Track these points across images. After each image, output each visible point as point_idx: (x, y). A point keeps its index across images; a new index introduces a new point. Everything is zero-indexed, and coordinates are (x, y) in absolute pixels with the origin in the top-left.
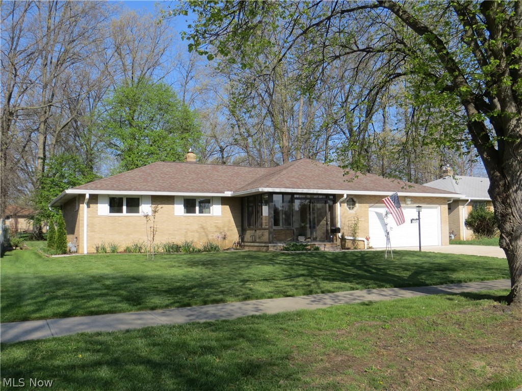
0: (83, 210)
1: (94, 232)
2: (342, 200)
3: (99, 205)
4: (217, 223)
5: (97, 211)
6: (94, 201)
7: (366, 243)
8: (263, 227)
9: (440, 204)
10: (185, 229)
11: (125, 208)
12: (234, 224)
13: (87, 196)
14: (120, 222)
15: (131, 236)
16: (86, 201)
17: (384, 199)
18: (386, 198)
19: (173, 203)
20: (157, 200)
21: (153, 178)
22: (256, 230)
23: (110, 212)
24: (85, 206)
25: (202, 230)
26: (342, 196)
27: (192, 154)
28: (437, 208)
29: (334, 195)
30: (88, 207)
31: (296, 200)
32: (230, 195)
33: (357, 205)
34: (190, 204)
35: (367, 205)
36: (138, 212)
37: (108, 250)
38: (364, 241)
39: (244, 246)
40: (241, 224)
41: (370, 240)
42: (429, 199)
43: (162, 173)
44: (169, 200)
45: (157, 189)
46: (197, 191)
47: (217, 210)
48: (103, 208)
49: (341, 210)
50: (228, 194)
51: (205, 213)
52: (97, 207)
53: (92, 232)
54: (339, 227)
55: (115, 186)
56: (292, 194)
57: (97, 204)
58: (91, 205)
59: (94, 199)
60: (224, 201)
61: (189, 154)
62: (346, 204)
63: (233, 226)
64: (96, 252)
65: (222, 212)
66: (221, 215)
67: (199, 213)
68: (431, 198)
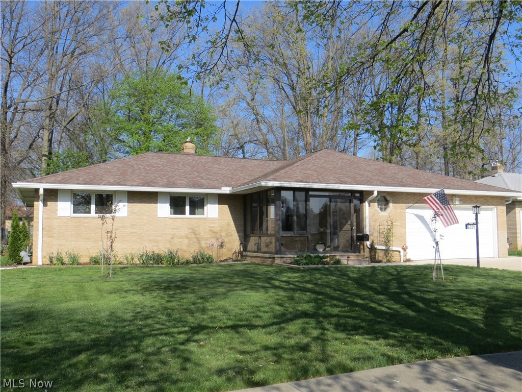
0: (38, 210)
1: (53, 237)
2: (371, 198)
3: (59, 203)
4: (213, 227)
5: (57, 210)
6: (52, 197)
7: (402, 254)
8: (269, 232)
9: (497, 205)
10: (171, 235)
11: (93, 207)
12: (235, 229)
13: (41, 192)
14: (86, 225)
16: (41, 198)
17: (426, 198)
18: (429, 197)
19: (156, 202)
20: (134, 197)
21: (135, 170)
22: (260, 237)
23: (74, 212)
24: (40, 204)
25: (194, 236)
26: (371, 193)
27: (191, 144)
28: (492, 210)
29: (361, 192)
30: (45, 205)
31: (311, 199)
32: (228, 192)
33: (391, 205)
34: (178, 203)
35: (404, 205)
36: (110, 212)
37: (66, 260)
38: (399, 252)
39: (246, 256)
40: (243, 229)
41: (407, 250)
42: (482, 199)
43: (148, 165)
44: (151, 197)
45: (135, 183)
46: (186, 187)
47: (212, 210)
48: (65, 208)
49: (369, 211)
50: (226, 190)
51: (198, 215)
52: (57, 206)
53: (50, 237)
54: (368, 233)
55: (81, 179)
56: (307, 190)
57: (57, 201)
58: (49, 203)
59: (52, 195)
60: (222, 199)
61: (187, 144)
62: (376, 204)
63: (234, 231)
64: (49, 263)
65: (219, 213)
66: (217, 217)
67: (190, 214)
68: (485, 198)
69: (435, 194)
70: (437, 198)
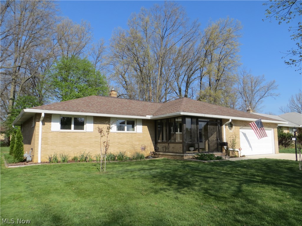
0: (39, 127)
1: (48, 144)
2: (227, 122)
4: (139, 138)
5: (51, 127)
6: (48, 119)
7: (239, 153)
9: (274, 128)
10: (117, 142)
11: (73, 126)
12: (151, 139)
13: (43, 115)
14: (68, 136)
15: (77, 148)
16: (42, 119)
17: (251, 123)
18: (252, 123)
19: (109, 123)
20: (97, 120)
21: (93, 104)
22: (169, 144)
23: (61, 129)
24: (41, 123)
26: (228, 120)
27: (114, 92)
28: (271, 130)
29: (221, 120)
30: (43, 124)
32: (149, 118)
33: (234, 127)
35: (239, 127)
36: (83, 129)
38: (238, 151)
39: (159, 154)
40: (154, 139)
41: (241, 151)
42: (268, 124)
43: (98, 102)
45: (98, 112)
47: (139, 129)
48: (56, 126)
49: (225, 129)
50: (149, 117)
51: (131, 131)
52: (51, 125)
53: (46, 144)
54: (225, 141)
55: (65, 108)
56: (197, 118)
57: (51, 122)
58: (46, 123)
59: (48, 118)
60: (145, 122)
61: (112, 92)
62: (228, 126)
63: (150, 140)
64: (48, 161)
65: (142, 130)
66: (142, 132)
67: (127, 131)
68: (270, 124)
69: (256, 122)
70: (256, 124)
